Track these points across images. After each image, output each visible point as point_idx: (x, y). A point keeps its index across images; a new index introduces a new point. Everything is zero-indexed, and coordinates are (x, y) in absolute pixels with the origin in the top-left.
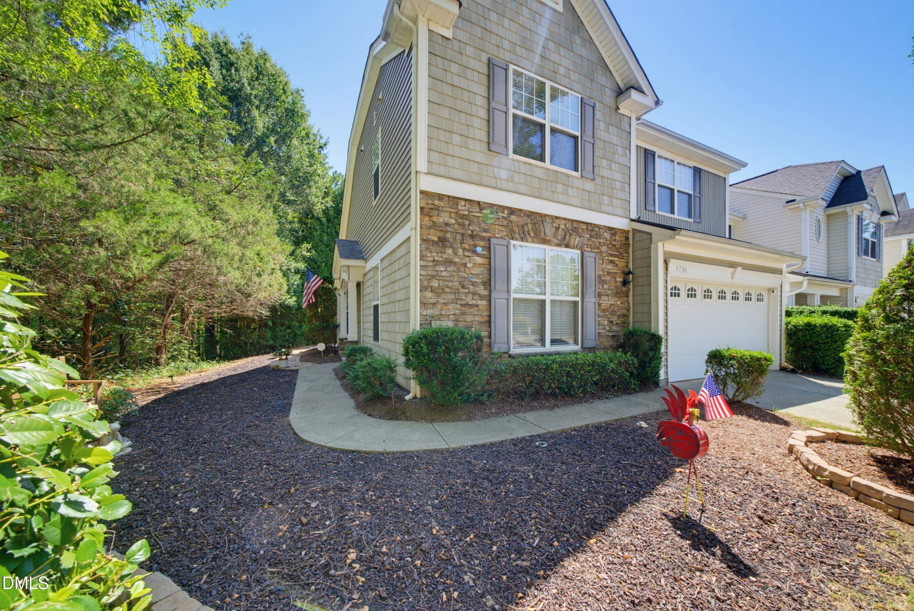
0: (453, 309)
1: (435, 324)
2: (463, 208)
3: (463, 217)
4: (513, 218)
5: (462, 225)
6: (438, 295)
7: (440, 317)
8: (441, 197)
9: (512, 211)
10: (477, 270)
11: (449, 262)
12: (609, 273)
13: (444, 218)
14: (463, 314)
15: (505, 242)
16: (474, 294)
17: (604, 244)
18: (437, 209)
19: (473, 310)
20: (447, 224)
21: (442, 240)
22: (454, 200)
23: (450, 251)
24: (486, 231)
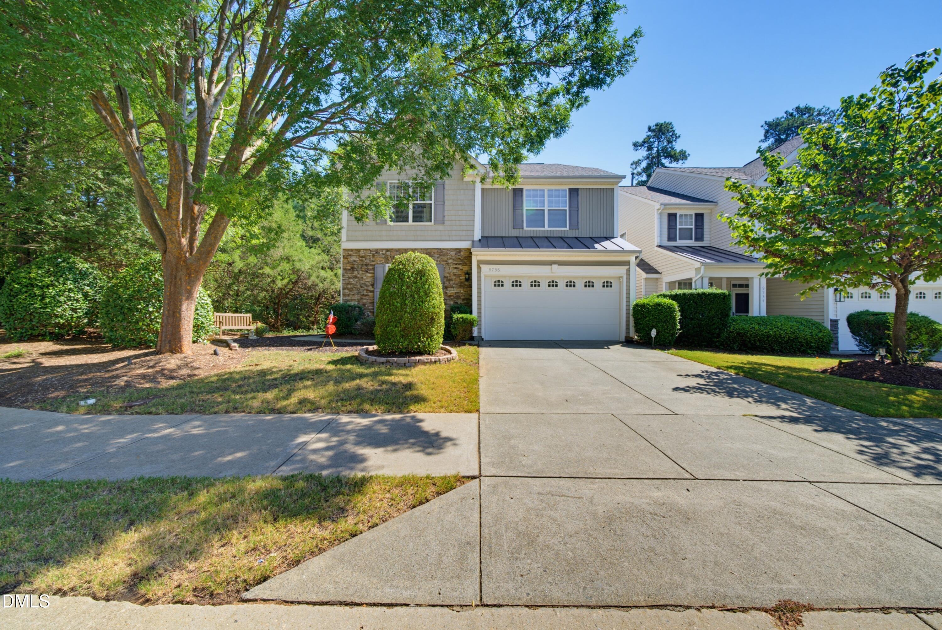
0: (356, 297)
1: (349, 303)
2: (362, 253)
3: (362, 257)
4: (388, 253)
5: (362, 260)
6: (351, 291)
7: (351, 300)
8: (352, 250)
9: (388, 250)
10: (369, 280)
11: (356, 277)
12: (455, 275)
13: (354, 258)
14: (362, 299)
15: (382, 265)
16: (367, 290)
17: (451, 258)
18: (350, 255)
19: (367, 297)
20: (355, 261)
21: (353, 268)
22: (358, 250)
23: (356, 272)
24: (373, 261)
